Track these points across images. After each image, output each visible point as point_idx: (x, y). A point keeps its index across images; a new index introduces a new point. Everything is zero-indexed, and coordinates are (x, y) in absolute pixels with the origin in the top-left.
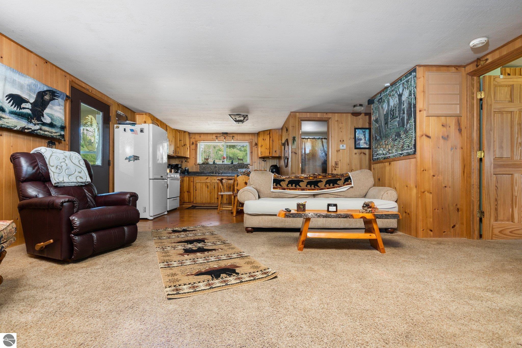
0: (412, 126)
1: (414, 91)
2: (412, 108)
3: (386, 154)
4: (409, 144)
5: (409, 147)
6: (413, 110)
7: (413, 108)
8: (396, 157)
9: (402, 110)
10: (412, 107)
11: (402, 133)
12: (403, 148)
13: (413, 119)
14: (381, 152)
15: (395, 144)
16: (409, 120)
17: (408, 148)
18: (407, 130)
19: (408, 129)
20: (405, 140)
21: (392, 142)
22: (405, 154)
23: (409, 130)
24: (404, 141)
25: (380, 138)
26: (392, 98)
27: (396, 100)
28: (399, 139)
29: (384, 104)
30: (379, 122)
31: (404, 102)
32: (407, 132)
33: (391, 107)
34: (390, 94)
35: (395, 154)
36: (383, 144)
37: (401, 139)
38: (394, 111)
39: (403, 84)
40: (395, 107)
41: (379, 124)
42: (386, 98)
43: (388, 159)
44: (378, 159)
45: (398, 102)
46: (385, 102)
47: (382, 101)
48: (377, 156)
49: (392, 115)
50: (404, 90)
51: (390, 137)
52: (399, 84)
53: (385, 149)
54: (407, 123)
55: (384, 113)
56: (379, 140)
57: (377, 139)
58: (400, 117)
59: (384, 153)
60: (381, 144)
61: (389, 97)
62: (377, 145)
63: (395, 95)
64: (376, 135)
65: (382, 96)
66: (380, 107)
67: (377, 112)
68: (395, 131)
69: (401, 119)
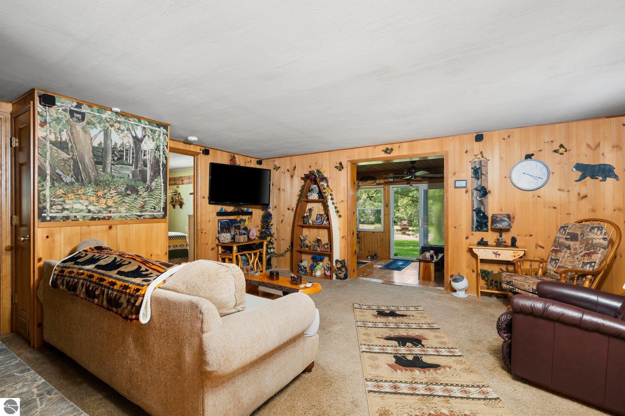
0: (161, 186)
1: (163, 149)
2: (161, 167)
3: (100, 212)
4: (156, 206)
5: (155, 209)
8: (127, 218)
9: (141, 160)
10: (161, 165)
11: (141, 189)
12: (144, 208)
13: (162, 178)
14: (77, 206)
15: (126, 201)
16: (156, 178)
17: (153, 210)
18: (151, 188)
19: (153, 188)
20: (148, 199)
21: (118, 196)
22: (147, 216)
24: (145, 199)
25: (77, 180)
26: (117, 132)
27: (129, 141)
28: (134, 196)
29: (92, 129)
30: (73, 152)
31: (145, 151)
32: (152, 191)
33: (113, 144)
34: (111, 123)
35: (127, 214)
36: (88, 194)
37: (139, 197)
38: (122, 153)
39: (144, 128)
40: (127, 150)
41: (73, 155)
42: (100, 123)
43: (106, 220)
44: (67, 218)
45: (132, 145)
46: (96, 128)
47: (83, 119)
48: (65, 213)
49: (117, 156)
50: (146, 137)
51: (113, 187)
52: (136, 123)
53: (96, 204)
54: (152, 180)
55: (91, 144)
56: (72, 183)
57: (63, 181)
58: (136, 167)
59: (92, 210)
60: (80, 192)
61: (107, 125)
62: (62, 191)
63: (126, 132)
64: (60, 173)
65: (83, 110)
66: (77, 126)
67: (65, 130)
68: (126, 182)
69: (139, 170)
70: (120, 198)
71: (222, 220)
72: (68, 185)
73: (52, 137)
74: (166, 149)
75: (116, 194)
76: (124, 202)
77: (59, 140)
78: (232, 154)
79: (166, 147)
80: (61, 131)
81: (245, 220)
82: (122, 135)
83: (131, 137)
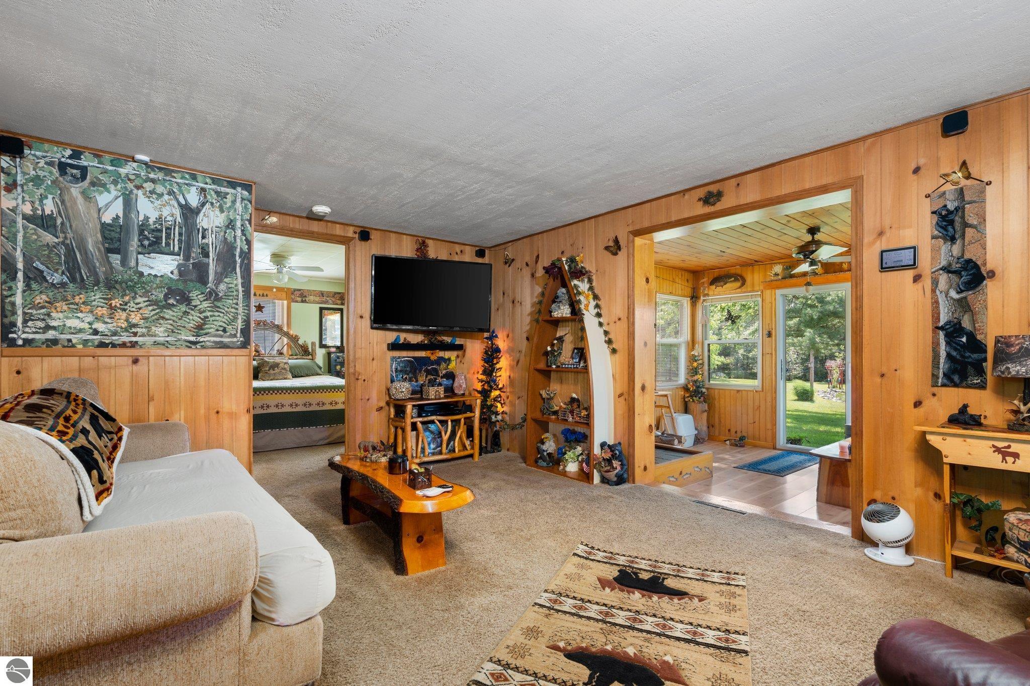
0: (237, 291)
1: (242, 225)
2: (237, 258)
3: (115, 334)
4: (226, 326)
6: (238, 260)
7: (240, 257)
8: (169, 346)
9: (196, 246)
10: (237, 254)
11: (196, 296)
12: (203, 329)
13: (239, 278)
14: (73, 323)
15: (167, 317)
16: (226, 277)
17: (221, 333)
18: (217, 295)
19: (221, 295)
20: (211, 313)
21: (151, 308)
22: (208, 343)
23: (224, 297)
24: (204, 314)
25: (73, 279)
26: (149, 197)
27: (171, 213)
28: (183, 308)
29: (101, 193)
30: (64, 233)
31: (204, 230)
32: (218, 299)
33: (141, 218)
34: (138, 182)
35: (167, 339)
36: (94, 303)
37: (192, 310)
38: (159, 234)
39: (203, 190)
40: (167, 229)
41: (66, 238)
42: (115, 183)
43: (127, 347)
44: (55, 342)
45: (179, 219)
46: (109, 192)
47: (83, 177)
48: (51, 334)
49: (148, 239)
50: (208, 206)
51: (140, 292)
52: (187, 182)
53: (109, 321)
54: (219, 281)
55: (99, 218)
56: (63, 285)
57: (47, 281)
58: (187, 258)
59: (100, 330)
60: (77, 299)
61: (130, 186)
62: (44, 297)
63: (166, 197)
64: (42, 267)
65: (84, 163)
66: (73, 190)
67: (50, 197)
68: (166, 284)
69: (193, 264)
70: (154, 310)
71: (399, 357)
72: (56, 288)
73: (27, 209)
74: (248, 225)
75: (146, 303)
76: (163, 318)
77: (40, 212)
78: (420, 239)
79: (247, 222)
80: (43, 198)
81: (449, 359)
82: (159, 202)
83: (176, 205)
